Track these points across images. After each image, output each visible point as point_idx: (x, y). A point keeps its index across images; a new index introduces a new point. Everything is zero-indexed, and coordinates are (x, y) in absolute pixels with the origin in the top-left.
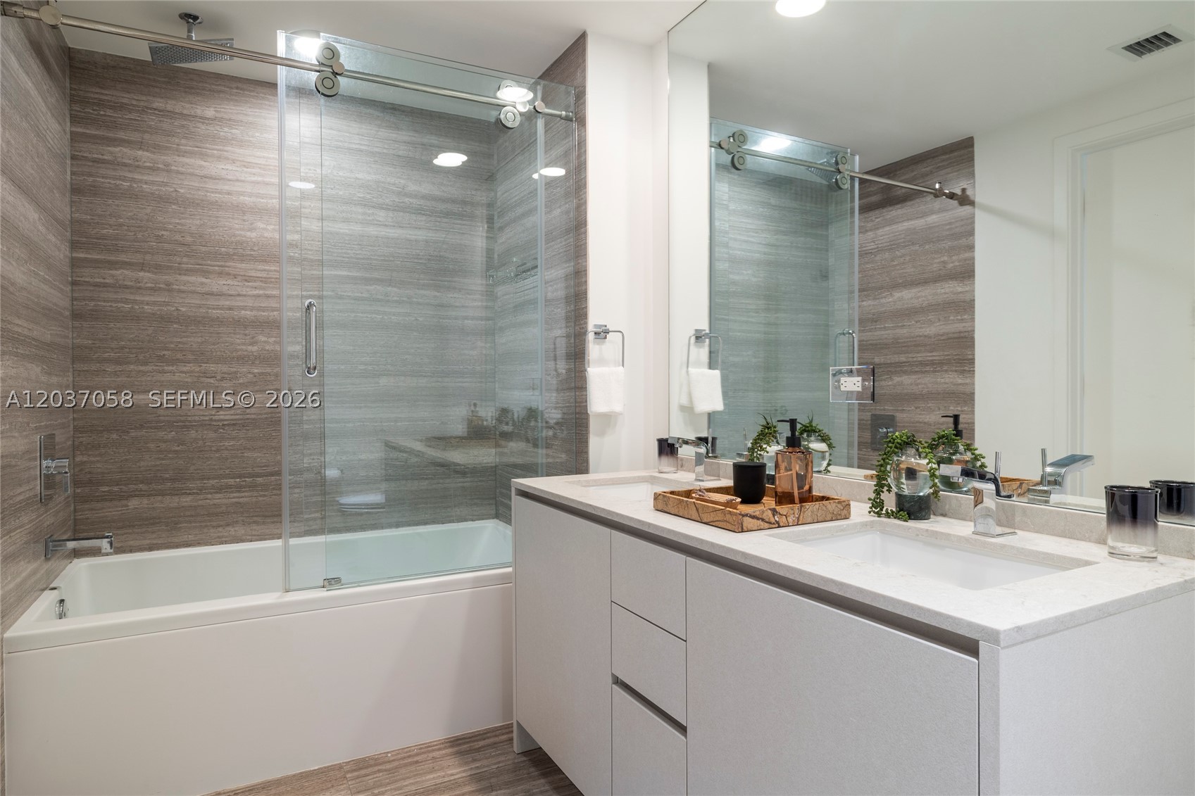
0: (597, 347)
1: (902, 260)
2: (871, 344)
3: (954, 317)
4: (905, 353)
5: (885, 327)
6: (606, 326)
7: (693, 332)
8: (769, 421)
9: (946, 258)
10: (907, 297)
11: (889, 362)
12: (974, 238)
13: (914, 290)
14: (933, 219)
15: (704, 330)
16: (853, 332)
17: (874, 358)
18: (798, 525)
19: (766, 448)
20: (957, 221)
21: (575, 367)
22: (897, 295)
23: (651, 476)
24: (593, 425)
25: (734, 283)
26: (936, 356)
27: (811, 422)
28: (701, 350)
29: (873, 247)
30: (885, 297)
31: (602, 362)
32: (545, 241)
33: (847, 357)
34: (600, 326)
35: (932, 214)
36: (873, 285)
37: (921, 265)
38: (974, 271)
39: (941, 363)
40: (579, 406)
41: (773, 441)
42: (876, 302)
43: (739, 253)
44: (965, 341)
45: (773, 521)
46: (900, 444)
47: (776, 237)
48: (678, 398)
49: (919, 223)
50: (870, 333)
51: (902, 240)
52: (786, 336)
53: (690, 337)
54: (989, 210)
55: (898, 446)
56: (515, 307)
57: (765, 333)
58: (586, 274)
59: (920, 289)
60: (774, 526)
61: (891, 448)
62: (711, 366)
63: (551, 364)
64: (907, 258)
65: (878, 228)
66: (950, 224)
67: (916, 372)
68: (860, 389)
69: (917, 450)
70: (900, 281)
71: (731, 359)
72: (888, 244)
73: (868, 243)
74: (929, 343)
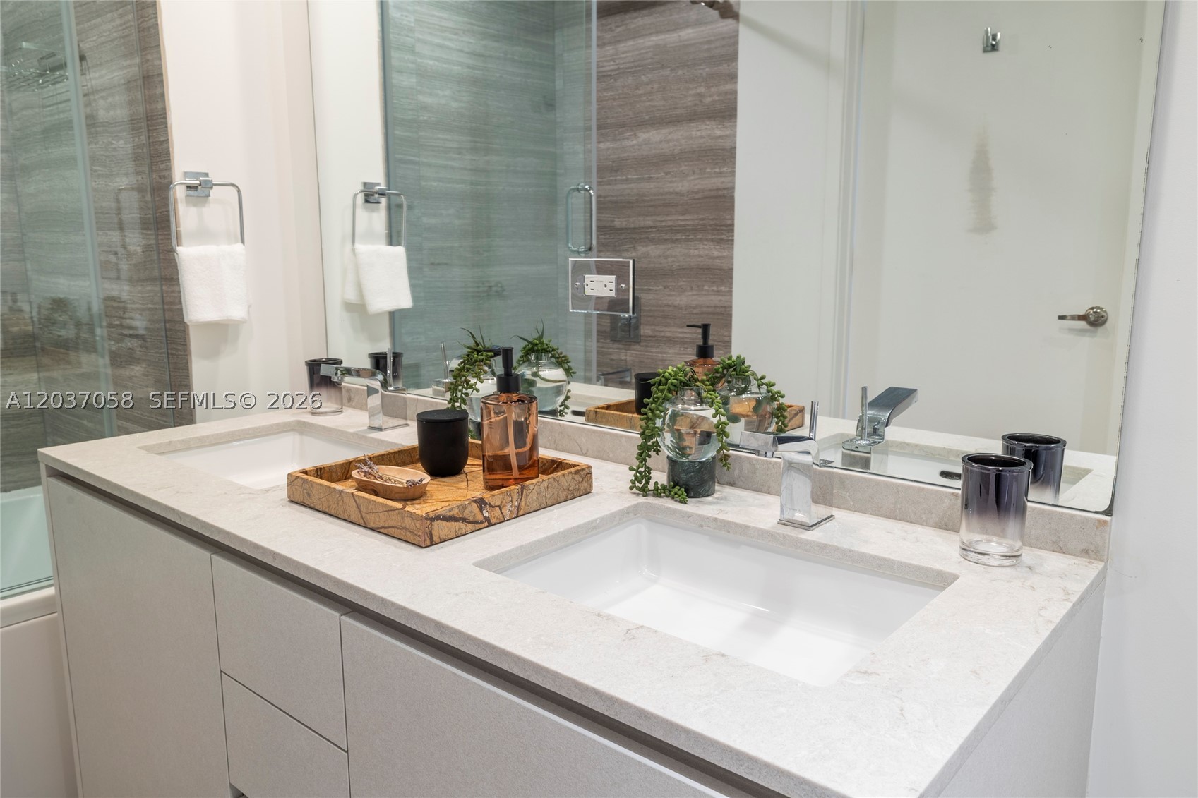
0: (193, 210)
1: (649, 88)
2: (611, 202)
3: (712, 169)
4: (652, 215)
5: (627, 180)
6: (207, 175)
7: (360, 187)
8: (479, 340)
9: (702, 90)
10: (653, 139)
11: (632, 226)
12: (737, 65)
13: (664, 131)
14: (688, 34)
15: (378, 184)
16: (591, 188)
17: (613, 221)
18: (518, 516)
19: (475, 384)
20: (717, 40)
21: (157, 244)
22: (643, 136)
23: (299, 422)
24: (196, 342)
25: (424, 108)
26: (688, 220)
27: (541, 337)
28: (375, 215)
29: (612, 67)
30: (627, 139)
31: (204, 235)
32: (77, 17)
33: (582, 218)
34: (196, 175)
35: (687, 26)
36: (613, 121)
37: (672, 97)
38: (735, 109)
39: (695, 230)
40: (170, 310)
41: (485, 372)
42: (616, 145)
43: (431, 62)
44: (723, 202)
45: (480, 517)
46: (675, 386)
47: (483, 42)
48: (341, 291)
49: (671, 38)
50: (609, 187)
51: (649, 61)
52: (501, 188)
53: (355, 195)
54: (756, 27)
55: (672, 388)
56: (45, 131)
57: (472, 184)
58: (162, 81)
59: (671, 129)
60: (482, 526)
61: (662, 391)
62: (392, 240)
63: (115, 236)
64: (656, 86)
65: (619, 41)
66: (709, 42)
67: (666, 240)
68: (613, 294)
69: (699, 394)
70: (647, 117)
71: (425, 220)
72: (632, 65)
73: (606, 61)
74: (681, 202)
